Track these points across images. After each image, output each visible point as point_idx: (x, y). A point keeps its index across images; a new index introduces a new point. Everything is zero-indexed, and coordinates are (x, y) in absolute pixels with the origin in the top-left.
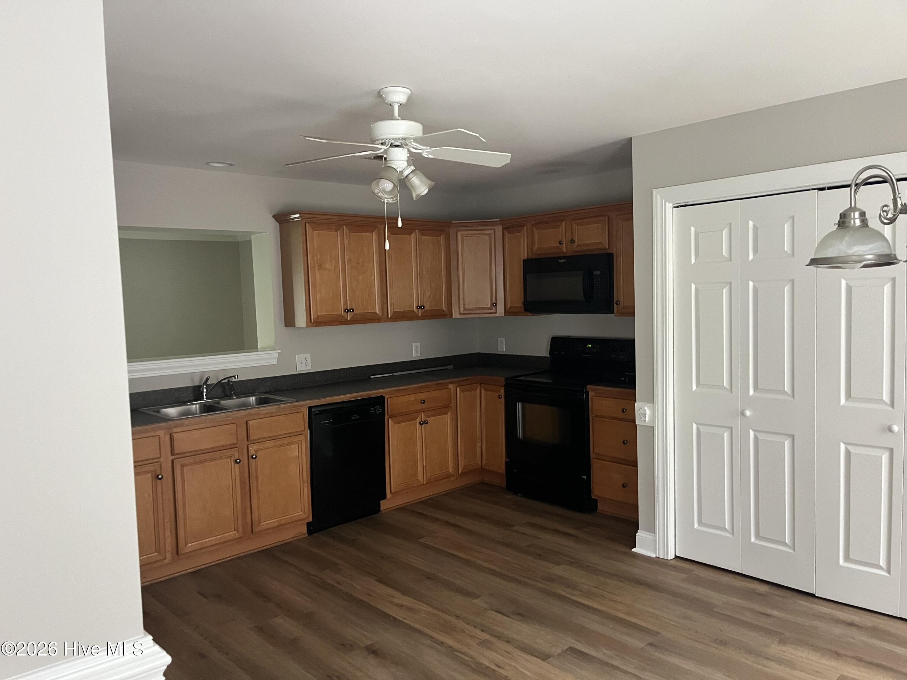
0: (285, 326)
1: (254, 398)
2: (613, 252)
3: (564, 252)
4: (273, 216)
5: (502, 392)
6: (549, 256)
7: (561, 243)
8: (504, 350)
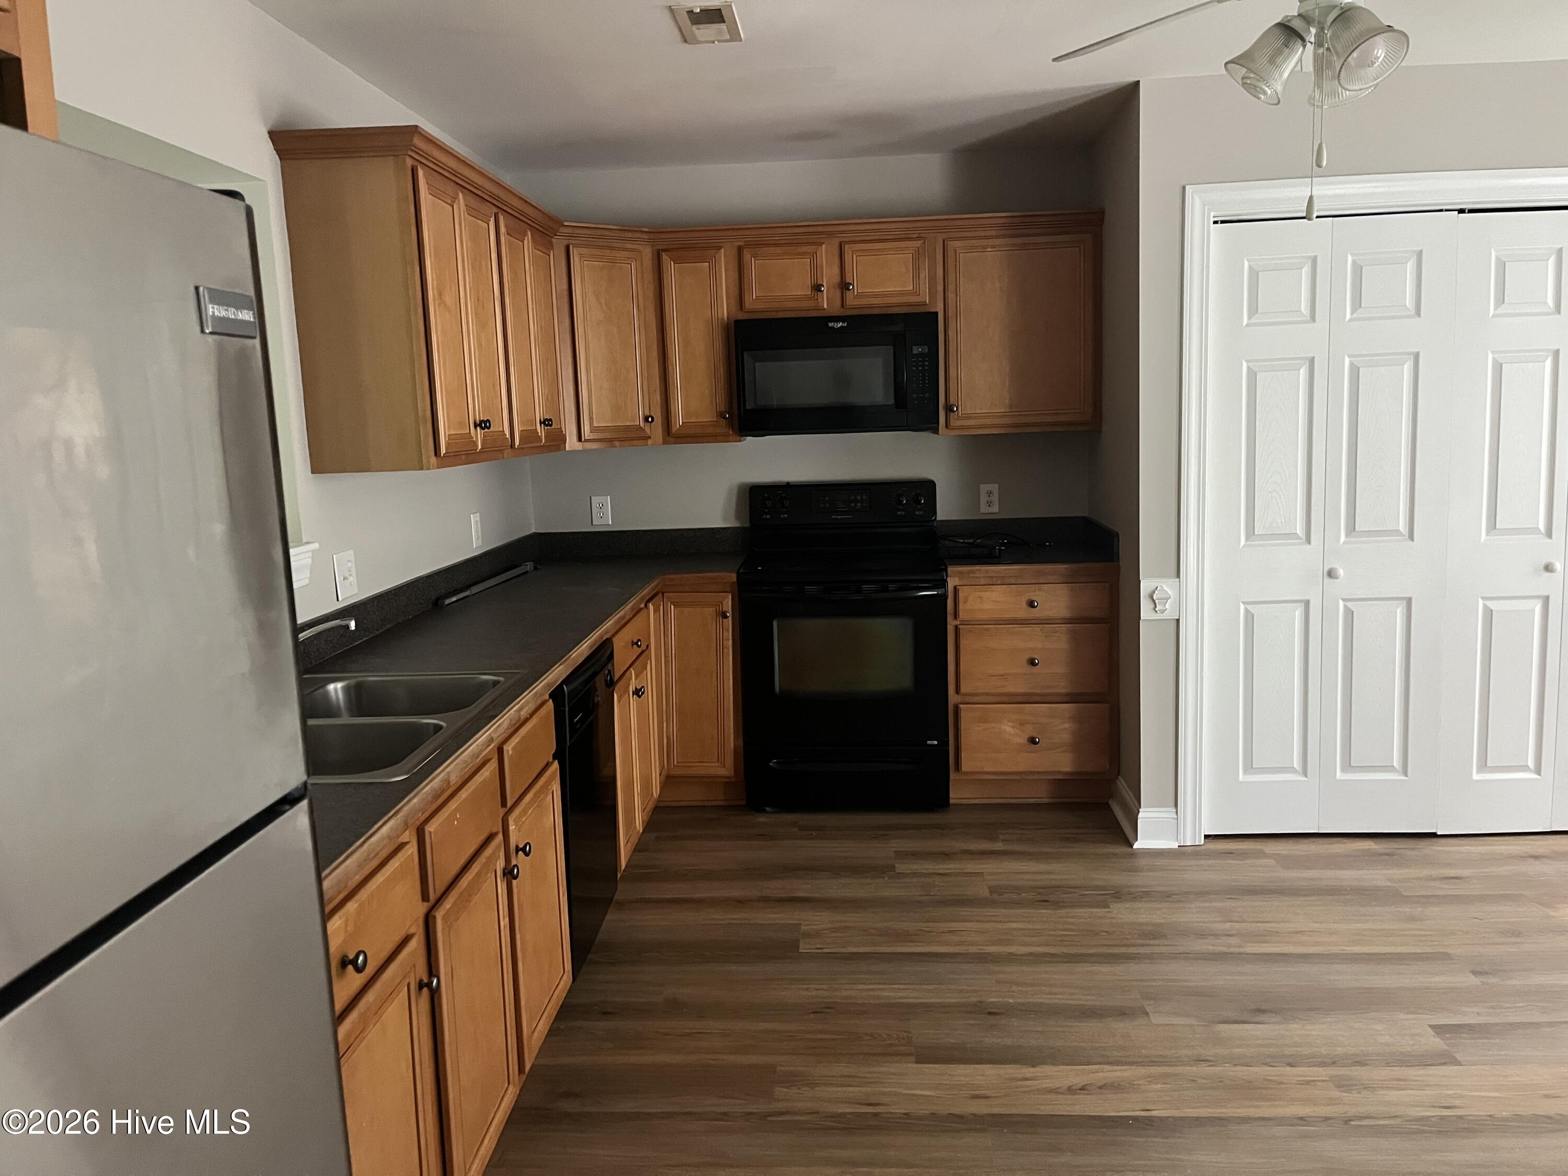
0: (312, 473)
1: (339, 685)
2: (937, 310)
3: (825, 309)
4: (269, 133)
5: (728, 604)
6: (781, 315)
7: (817, 288)
8: (610, 523)
